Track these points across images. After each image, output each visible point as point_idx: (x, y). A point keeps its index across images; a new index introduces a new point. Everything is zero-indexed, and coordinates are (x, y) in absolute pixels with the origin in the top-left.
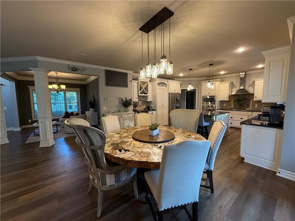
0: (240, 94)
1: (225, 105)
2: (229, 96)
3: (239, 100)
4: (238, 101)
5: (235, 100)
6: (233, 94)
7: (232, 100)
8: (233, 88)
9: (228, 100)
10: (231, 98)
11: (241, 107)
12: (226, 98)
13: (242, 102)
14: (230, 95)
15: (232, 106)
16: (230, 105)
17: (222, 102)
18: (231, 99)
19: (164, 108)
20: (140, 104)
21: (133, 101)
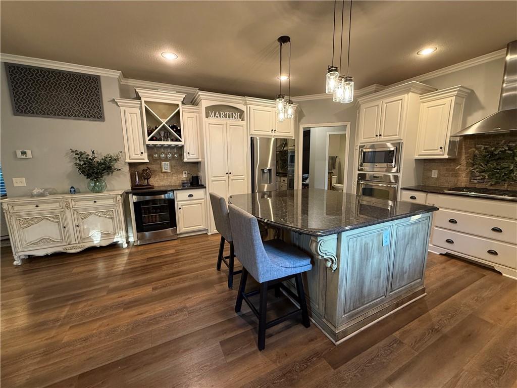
0: (498, 130)
1: (435, 174)
2: (452, 143)
3: (491, 157)
4: (488, 162)
5: (475, 155)
6: (471, 131)
7: (463, 157)
8: (470, 114)
9: (446, 156)
10: (460, 148)
11: (497, 183)
12: (439, 151)
13: (504, 164)
14: (458, 139)
15: (463, 179)
16: (456, 175)
17: (425, 164)
18: (460, 153)
19: (232, 180)
20: (169, 171)
21: (128, 161)
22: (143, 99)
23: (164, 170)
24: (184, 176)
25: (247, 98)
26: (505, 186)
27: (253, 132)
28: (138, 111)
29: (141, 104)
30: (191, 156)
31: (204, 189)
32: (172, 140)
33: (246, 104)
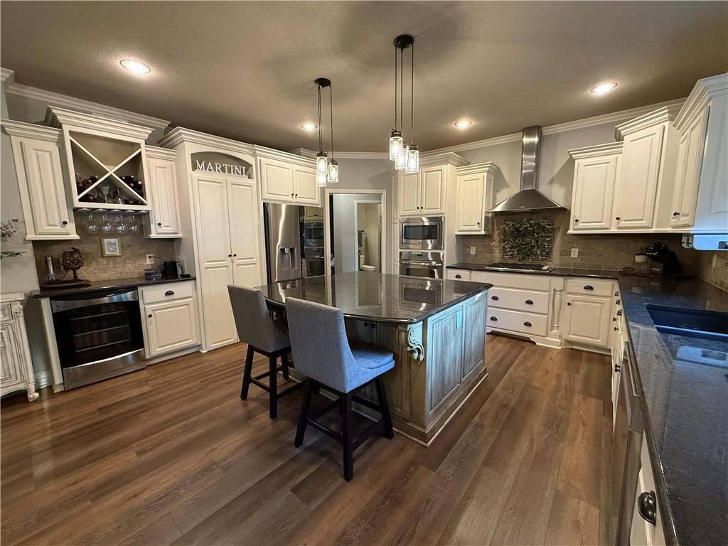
0: (522, 208)
1: (473, 250)
2: (487, 218)
3: (517, 233)
4: (516, 238)
5: (505, 232)
6: (499, 209)
7: (496, 234)
8: (498, 191)
9: (483, 232)
10: (493, 224)
11: (523, 258)
12: (476, 227)
13: (528, 240)
14: (490, 215)
15: (497, 256)
16: (491, 251)
17: (465, 240)
18: (493, 229)
19: (238, 265)
20: (117, 253)
21: (32, 236)
22: (66, 128)
23: (107, 253)
24: (148, 261)
25: (257, 147)
26: (530, 261)
27: (267, 196)
28: (54, 149)
29: (61, 136)
30: (164, 229)
31: (193, 282)
32: (126, 202)
33: (254, 155)
